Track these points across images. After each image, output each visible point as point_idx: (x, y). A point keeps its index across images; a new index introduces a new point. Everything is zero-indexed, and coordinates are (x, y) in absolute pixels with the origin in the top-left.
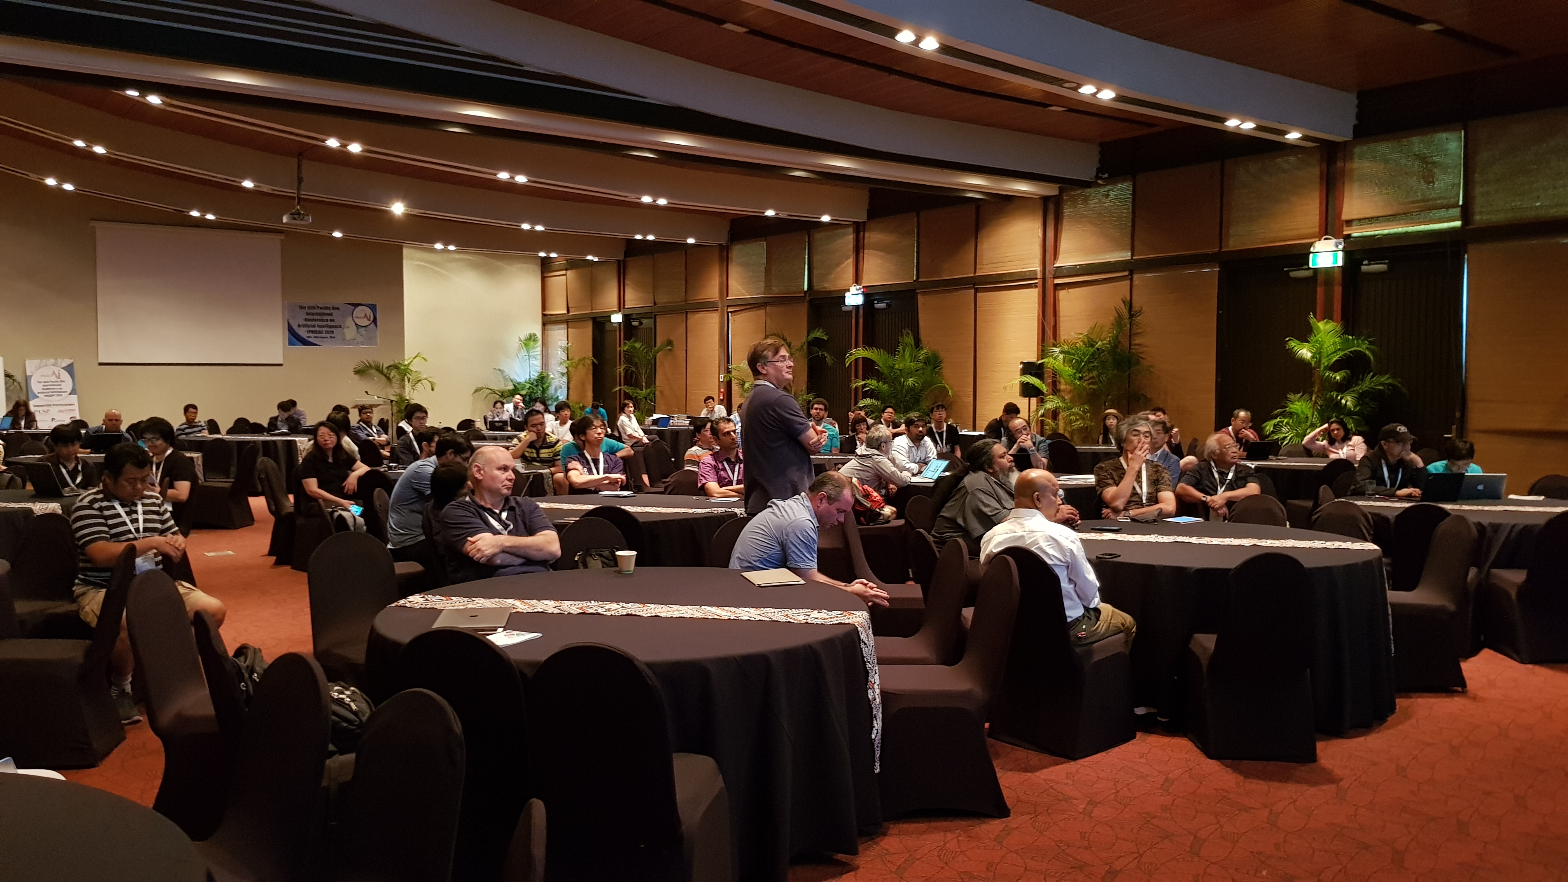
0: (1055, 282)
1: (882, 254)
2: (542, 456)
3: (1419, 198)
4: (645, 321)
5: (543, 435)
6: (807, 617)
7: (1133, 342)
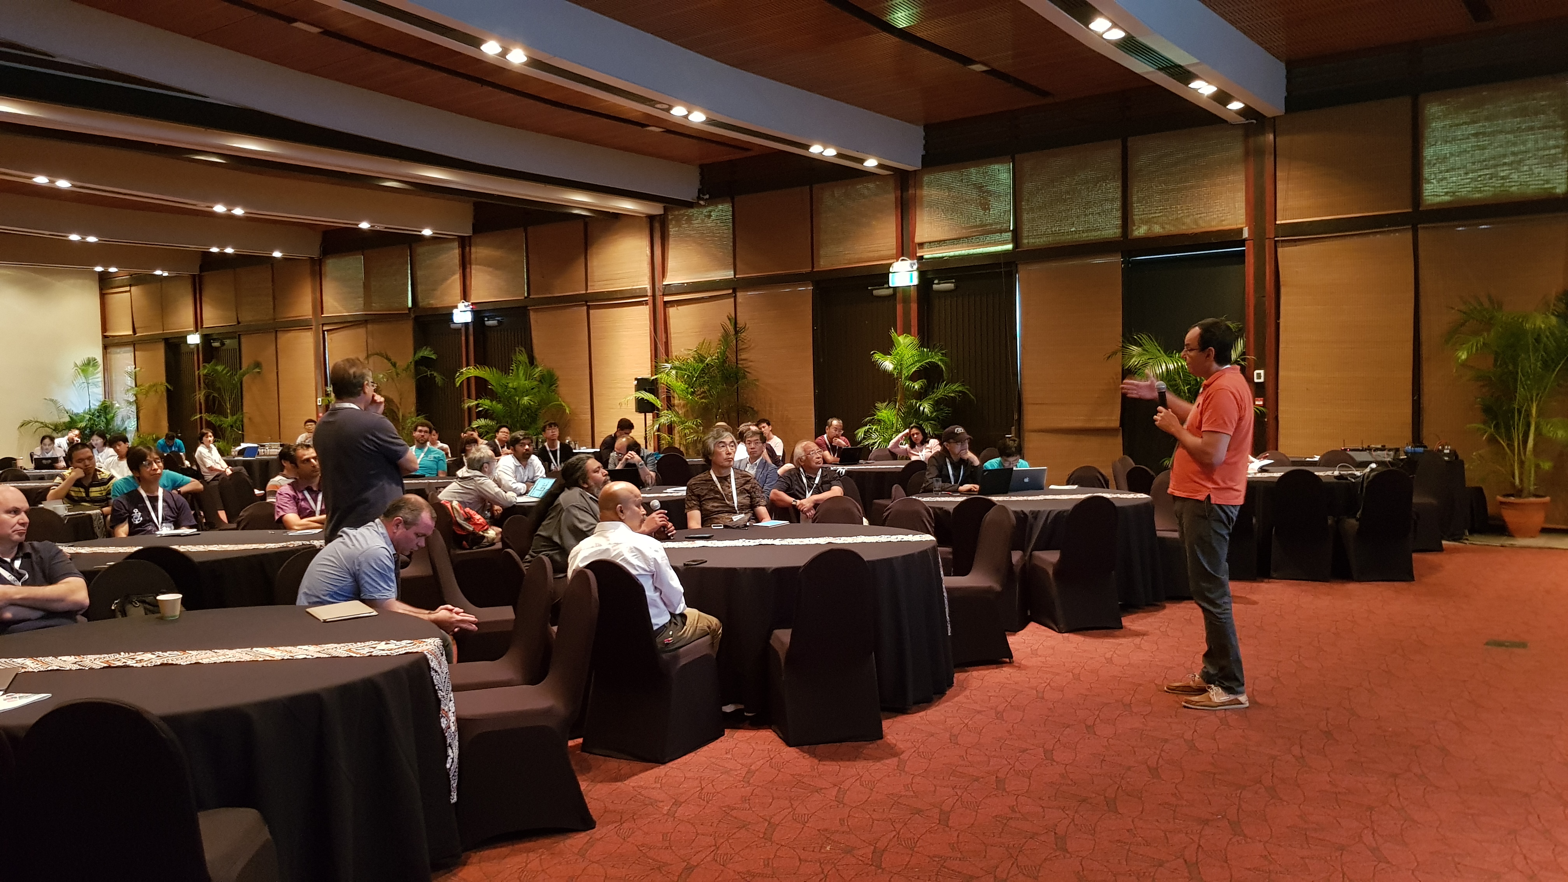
0: (665, 300)
1: (491, 269)
2: (92, 495)
3: (978, 223)
4: (227, 342)
5: (92, 471)
6: (372, 650)
7: (739, 357)
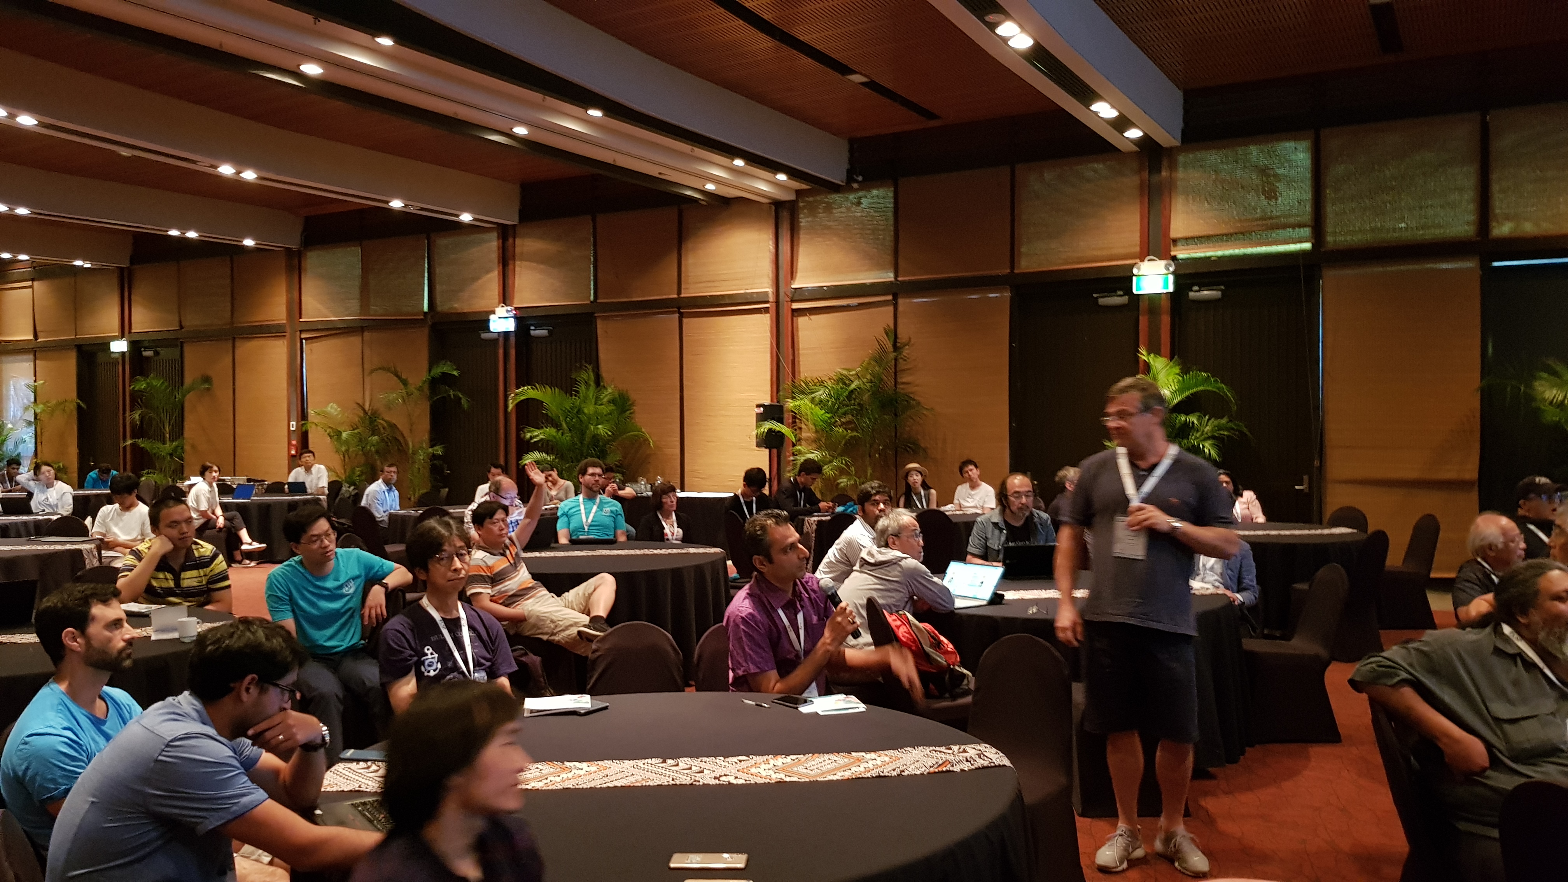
0: (793, 308)
7: (899, 380)
